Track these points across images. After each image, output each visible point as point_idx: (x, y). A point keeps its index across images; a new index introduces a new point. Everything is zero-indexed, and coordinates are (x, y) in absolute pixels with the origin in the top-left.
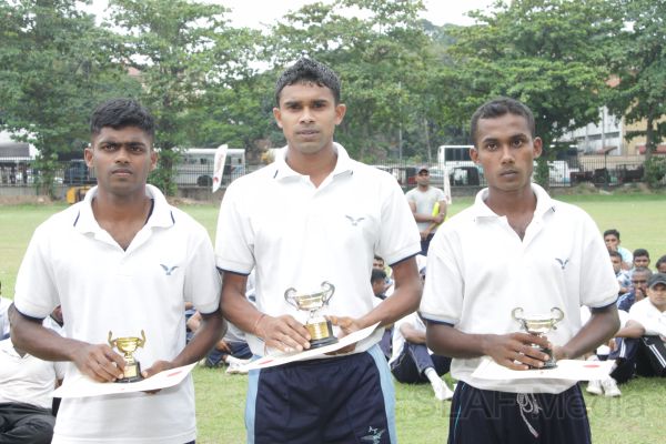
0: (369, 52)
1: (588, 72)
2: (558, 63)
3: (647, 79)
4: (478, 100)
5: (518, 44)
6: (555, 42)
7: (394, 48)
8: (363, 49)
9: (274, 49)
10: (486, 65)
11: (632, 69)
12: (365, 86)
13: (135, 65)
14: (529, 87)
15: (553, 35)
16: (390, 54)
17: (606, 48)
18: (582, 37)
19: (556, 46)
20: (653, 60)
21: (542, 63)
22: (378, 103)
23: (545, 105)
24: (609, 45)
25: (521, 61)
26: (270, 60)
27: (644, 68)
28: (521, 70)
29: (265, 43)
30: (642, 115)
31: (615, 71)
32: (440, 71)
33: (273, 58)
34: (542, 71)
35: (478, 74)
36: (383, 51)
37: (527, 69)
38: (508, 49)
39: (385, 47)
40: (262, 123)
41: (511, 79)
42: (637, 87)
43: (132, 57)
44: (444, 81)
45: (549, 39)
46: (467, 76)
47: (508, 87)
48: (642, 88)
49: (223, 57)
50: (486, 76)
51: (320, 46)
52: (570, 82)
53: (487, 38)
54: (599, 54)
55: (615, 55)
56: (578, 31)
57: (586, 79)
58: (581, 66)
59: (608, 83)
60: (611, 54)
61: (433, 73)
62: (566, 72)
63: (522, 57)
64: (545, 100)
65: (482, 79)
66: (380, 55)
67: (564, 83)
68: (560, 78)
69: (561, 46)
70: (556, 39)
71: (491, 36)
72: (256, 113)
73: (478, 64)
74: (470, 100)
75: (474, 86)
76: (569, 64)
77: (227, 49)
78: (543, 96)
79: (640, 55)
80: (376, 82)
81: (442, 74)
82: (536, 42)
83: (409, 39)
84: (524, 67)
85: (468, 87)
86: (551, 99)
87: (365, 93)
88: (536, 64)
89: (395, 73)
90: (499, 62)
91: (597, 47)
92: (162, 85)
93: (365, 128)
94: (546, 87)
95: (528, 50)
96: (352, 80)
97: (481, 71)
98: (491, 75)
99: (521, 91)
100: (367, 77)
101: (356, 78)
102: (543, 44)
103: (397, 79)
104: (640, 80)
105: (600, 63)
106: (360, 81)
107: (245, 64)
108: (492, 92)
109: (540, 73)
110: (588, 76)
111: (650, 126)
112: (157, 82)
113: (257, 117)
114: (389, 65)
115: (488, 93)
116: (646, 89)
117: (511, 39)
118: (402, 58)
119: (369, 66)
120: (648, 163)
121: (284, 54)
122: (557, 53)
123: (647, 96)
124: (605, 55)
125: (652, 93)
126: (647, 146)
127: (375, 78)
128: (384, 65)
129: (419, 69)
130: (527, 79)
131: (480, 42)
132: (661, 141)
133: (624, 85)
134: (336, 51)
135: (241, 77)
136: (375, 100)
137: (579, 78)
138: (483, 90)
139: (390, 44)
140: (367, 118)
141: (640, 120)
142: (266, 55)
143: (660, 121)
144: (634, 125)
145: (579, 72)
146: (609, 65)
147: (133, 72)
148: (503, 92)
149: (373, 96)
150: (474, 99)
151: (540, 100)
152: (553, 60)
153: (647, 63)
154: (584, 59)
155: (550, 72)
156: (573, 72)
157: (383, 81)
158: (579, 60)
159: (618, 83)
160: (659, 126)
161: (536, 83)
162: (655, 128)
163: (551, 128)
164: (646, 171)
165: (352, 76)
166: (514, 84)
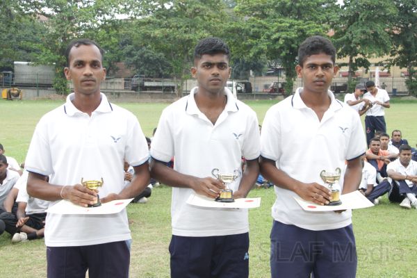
0: (189, 11)
1: (318, 27)
2: (300, 21)
3: (351, 32)
4: (254, 42)
5: (277, 9)
6: (298, 9)
7: (204, 9)
8: (185, 10)
9: (131, 7)
10: (259, 21)
11: (342, 26)
12: (185, 32)
13: (44, 14)
14: (284, 35)
15: (298, 5)
16: (201, 13)
17: (327, 13)
18: (313, 6)
19: (299, 11)
20: (354, 21)
21: (291, 21)
22: (194, 42)
23: (293, 45)
24: (329, 12)
25: (279, 20)
26: (128, 14)
27: (349, 26)
28: (280, 25)
29: (126, 4)
30: (347, 54)
31: (332, 27)
32: (231, 24)
33: (131, 12)
34: (292, 26)
35: (253, 26)
36: (197, 11)
37: (283, 24)
38: (272, 12)
39: (198, 9)
40: (119, 52)
41: (273, 30)
42: (345, 37)
43: (42, 9)
44: (233, 31)
45: (295, 7)
46: (247, 27)
47: (272, 35)
48: (348, 37)
49: (100, 12)
50: (259, 28)
51: (159, 7)
52: (308, 32)
53: (259, 5)
54: (324, 17)
55: (332, 18)
56: (312, 3)
57: (317, 31)
58: (313, 24)
59: (328, 34)
60: (330, 17)
61: (227, 25)
62: (305, 27)
63: (280, 17)
64: (293, 43)
65: (256, 29)
66: (195, 14)
67: (304, 33)
68: (301, 30)
69: (302, 11)
70: (299, 7)
71: (261, 4)
72: (116, 46)
73: (254, 20)
74: (250, 41)
75: (251, 33)
76: (306, 23)
77: (102, 7)
78: (292, 41)
79: (347, 18)
80: (193, 29)
81: (233, 26)
82: (287, 9)
83: (213, 4)
84: (281, 23)
85: (247, 34)
86: (296, 43)
87: (187, 36)
88: (287, 21)
89: (205, 24)
90: (265, 19)
91: (322, 12)
92: (62, 26)
93: (186, 57)
94: (293, 36)
95: (282, 13)
96: (178, 28)
97: (255, 24)
98: (262, 27)
99: (280, 37)
100: (187, 26)
101: (181, 27)
102: (291, 9)
103: (205, 28)
104: (347, 33)
105: (324, 22)
106: (183, 29)
107: (113, 16)
108: (262, 38)
109: (290, 27)
110: (318, 30)
111: (351, 60)
112: (59, 25)
113: (117, 48)
114: (201, 20)
115: (260, 38)
116: (350, 38)
117: (273, 7)
118: (208, 16)
119: (189, 20)
120: (349, 82)
121: (137, 11)
122: (299, 15)
123: (351, 42)
124: (327, 18)
125: (353, 41)
126: (349, 72)
127: (192, 27)
128: (197, 20)
129: (218, 22)
130: (282, 31)
131: (255, 7)
132: (357, 69)
133: (337, 36)
134: (169, 10)
135: (110, 24)
136: (192, 40)
137: (312, 31)
138: (256, 36)
139: (201, 7)
140: (187, 51)
141: (345, 56)
142: (126, 11)
143: (357, 58)
144: (342, 59)
145: (313, 27)
146: (329, 23)
147: (43, 18)
148: (269, 37)
149: (191, 38)
150: (252, 41)
151: (290, 43)
152: (297, 20)
153: (351, 23)
154: (316, 19)
155: (296, 27)
156: (309, 27)
157: (197, 29)
158: (312, 20)
159: (334, 34)
160: (356, 60)
161: (288, 33)
162: (354, 61)
163: (294, 60)
164: (348, 86)
165: (178, 26)
166: (275, 33)
